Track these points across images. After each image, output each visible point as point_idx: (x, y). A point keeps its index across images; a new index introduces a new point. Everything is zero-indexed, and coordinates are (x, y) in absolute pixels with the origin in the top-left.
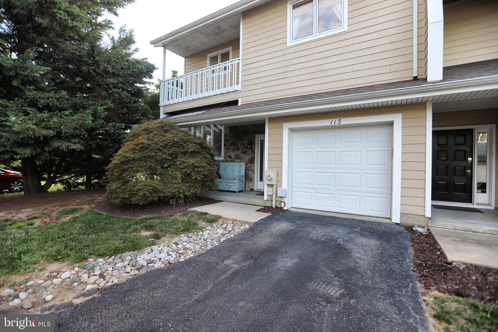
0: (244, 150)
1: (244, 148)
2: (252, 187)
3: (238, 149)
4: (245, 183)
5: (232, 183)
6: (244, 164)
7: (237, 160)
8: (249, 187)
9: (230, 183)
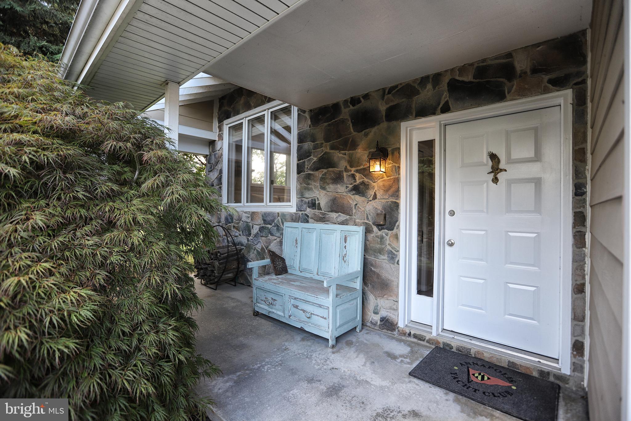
0: (358, 182)
1: (358, 176)
2: (391, 315)
3: (338, 179)
4: (364, 293)
5: (313, 304)
6: (361, 230)
7: (334, 215)
8: (376, 313)
9: (306, 302)
